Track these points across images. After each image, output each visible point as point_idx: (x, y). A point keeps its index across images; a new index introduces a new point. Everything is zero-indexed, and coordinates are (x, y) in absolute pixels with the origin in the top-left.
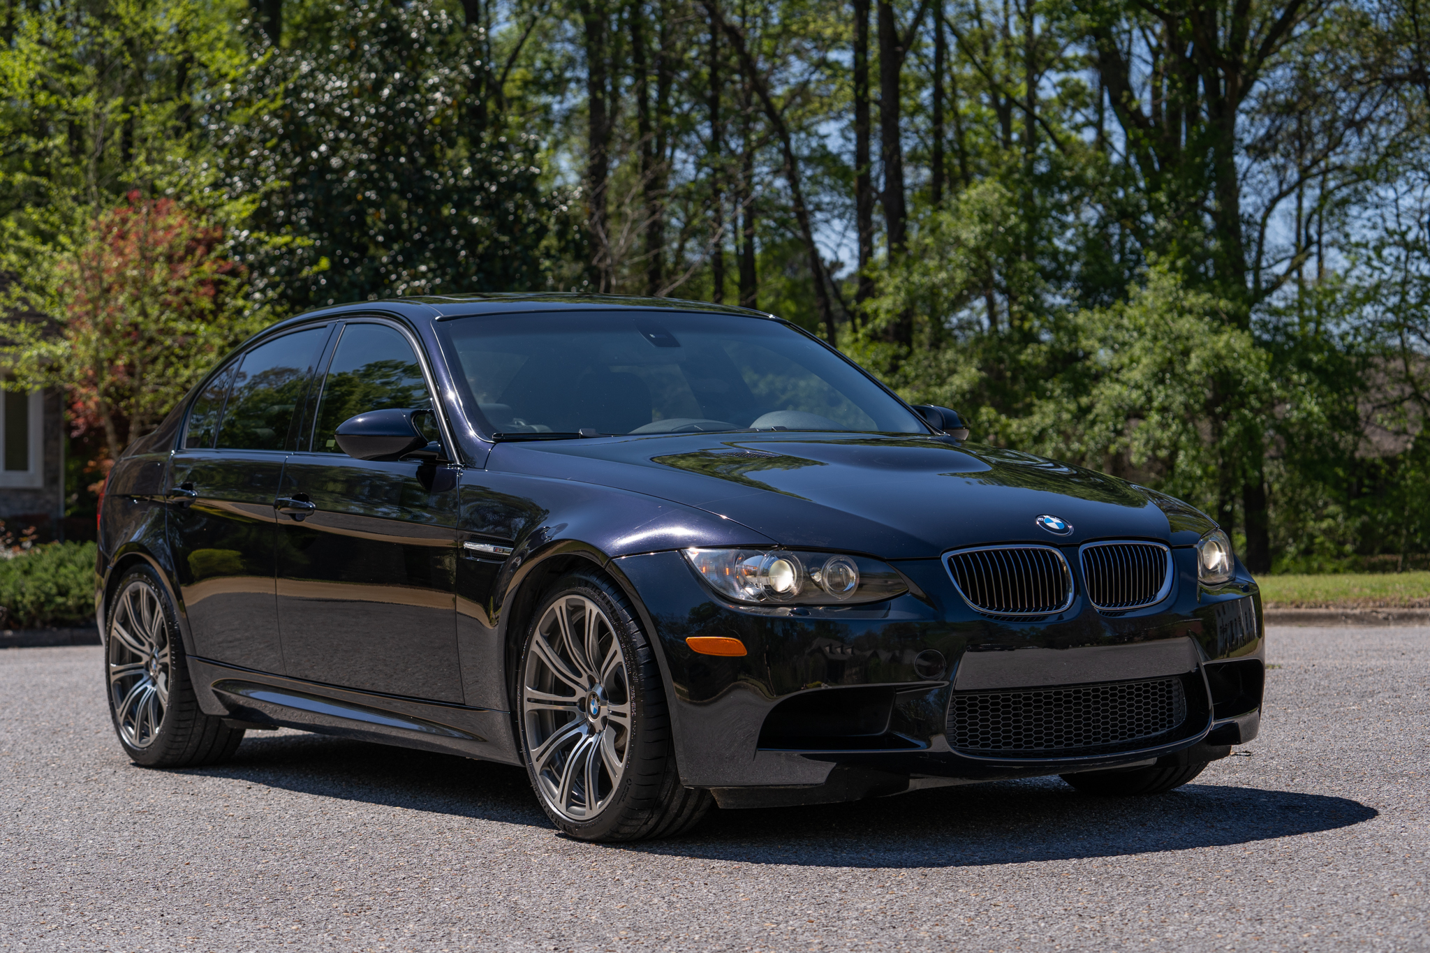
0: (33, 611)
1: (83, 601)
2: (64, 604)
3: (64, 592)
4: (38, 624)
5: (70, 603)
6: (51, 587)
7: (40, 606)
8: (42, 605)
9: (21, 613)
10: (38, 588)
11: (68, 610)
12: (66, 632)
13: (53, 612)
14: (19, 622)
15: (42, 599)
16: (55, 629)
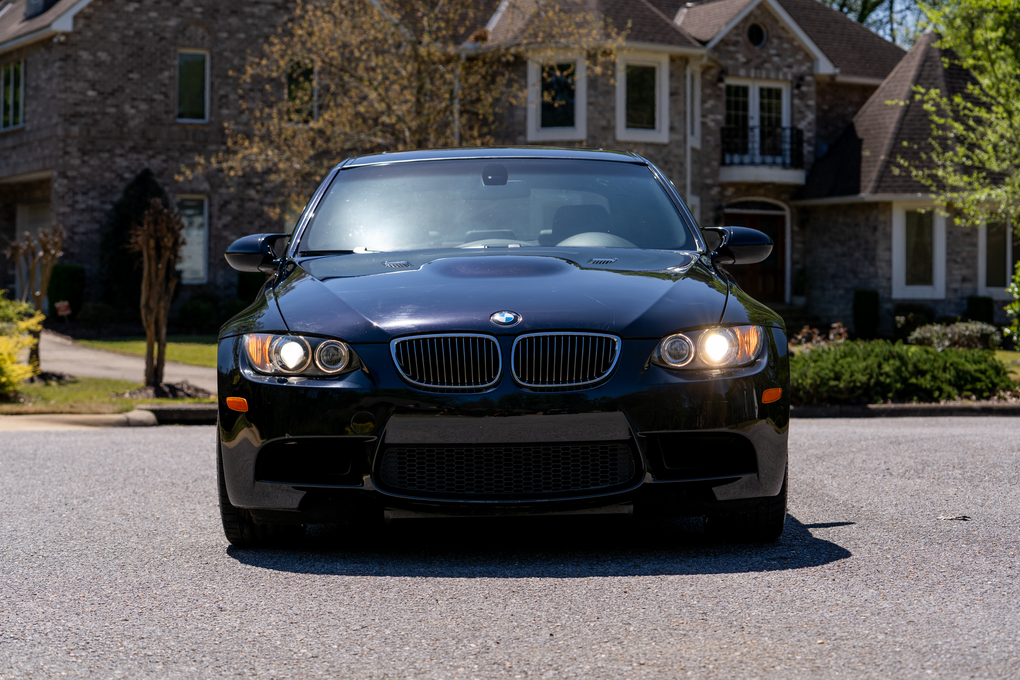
0: (811, 391)
1: (852, 385)
2: (836, 386)
3: (837, 377)
4: (815, 401)
5: (842, 385)
6: (827, 373)
7: (816, 387)
8: (818, 386)
9: (801, 393)
10: (817, 374)
11: (840, 391)
12: (837, 408)
13: (827, 391)
14: (800, 399)
15: (818, 382)
16: (828, 405)
